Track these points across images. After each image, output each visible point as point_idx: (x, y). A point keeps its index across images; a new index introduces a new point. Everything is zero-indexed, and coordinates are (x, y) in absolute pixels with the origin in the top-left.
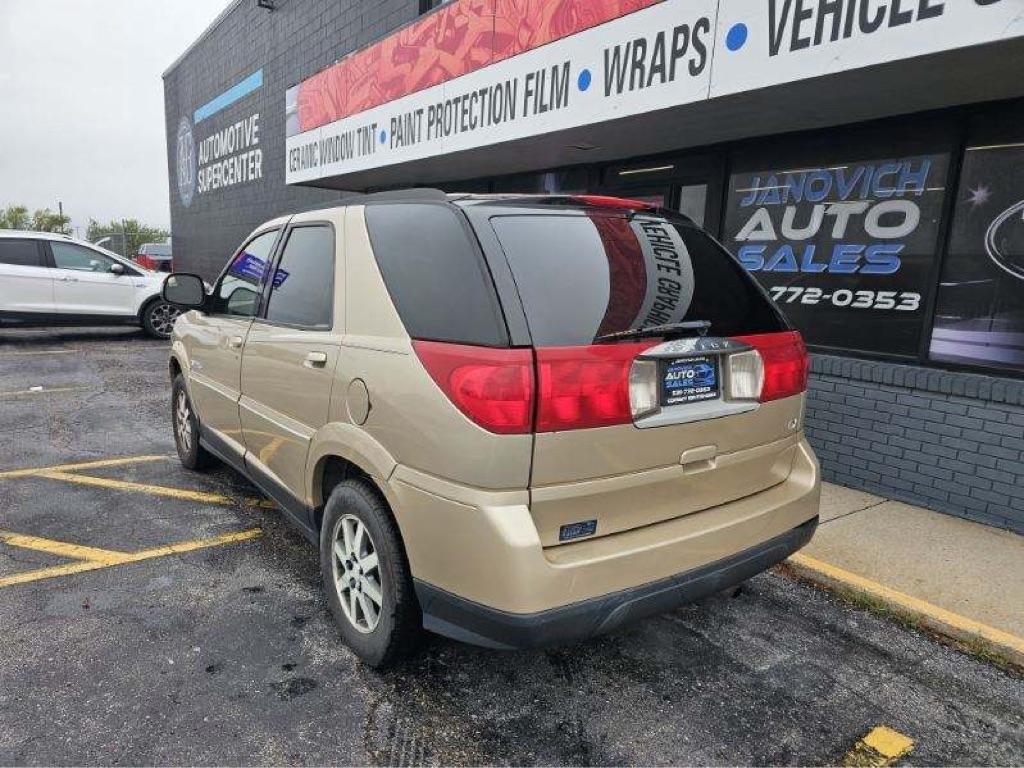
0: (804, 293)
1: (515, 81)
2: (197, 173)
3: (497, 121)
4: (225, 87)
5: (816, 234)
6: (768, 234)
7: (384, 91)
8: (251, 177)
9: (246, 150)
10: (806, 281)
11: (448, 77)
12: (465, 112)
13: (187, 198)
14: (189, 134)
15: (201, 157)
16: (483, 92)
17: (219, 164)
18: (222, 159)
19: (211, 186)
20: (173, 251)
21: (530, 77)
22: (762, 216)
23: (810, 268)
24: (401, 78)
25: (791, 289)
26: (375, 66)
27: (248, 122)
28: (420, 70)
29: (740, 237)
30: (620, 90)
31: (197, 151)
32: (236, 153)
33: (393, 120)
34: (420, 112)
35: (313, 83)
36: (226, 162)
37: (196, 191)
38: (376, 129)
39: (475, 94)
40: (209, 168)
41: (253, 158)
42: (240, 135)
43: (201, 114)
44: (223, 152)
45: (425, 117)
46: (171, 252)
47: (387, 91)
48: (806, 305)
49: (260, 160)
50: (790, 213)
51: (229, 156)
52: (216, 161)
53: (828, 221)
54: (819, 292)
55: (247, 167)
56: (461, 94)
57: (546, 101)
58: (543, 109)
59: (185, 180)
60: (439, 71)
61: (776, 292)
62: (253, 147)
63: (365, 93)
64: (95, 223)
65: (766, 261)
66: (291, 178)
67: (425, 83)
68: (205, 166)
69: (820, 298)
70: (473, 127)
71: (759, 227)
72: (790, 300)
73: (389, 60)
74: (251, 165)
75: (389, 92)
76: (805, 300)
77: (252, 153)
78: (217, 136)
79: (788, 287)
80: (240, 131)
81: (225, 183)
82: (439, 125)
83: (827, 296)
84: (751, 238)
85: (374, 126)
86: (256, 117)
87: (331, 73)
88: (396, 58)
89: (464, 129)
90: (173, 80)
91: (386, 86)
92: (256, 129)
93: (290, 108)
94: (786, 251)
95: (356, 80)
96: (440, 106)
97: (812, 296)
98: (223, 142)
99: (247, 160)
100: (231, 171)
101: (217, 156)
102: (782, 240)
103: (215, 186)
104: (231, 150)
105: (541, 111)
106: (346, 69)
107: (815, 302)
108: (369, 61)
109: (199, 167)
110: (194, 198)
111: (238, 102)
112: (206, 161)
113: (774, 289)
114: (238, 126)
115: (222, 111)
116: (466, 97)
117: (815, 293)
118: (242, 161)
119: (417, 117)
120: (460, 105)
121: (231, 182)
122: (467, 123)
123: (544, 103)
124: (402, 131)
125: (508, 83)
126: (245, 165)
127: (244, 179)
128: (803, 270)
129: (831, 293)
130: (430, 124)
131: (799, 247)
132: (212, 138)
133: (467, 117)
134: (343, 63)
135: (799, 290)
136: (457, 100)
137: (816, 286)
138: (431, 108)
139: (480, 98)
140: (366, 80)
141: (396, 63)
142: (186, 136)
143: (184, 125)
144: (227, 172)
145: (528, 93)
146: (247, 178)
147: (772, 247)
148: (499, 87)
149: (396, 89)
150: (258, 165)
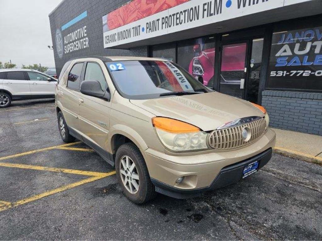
0: (304, 72)
1: (199, 6)
2: (64, 48)
3: (191, 21)
4: (72, 18)
5: (308, 52)
6: (289, 53)
7: (143, 14)
8: (85, 47)
9: (82, 38)
10: (304, 68)
11: (170, 7)
12: (177, 19)
13: (61, 56)
14: (60, 34)
15: (65, 42)
16: (185, 11)
17: (72, 44)
18: (73, 42)
19: (69, 51)
20: (57, 73)
21: (205, 4)
22: (286, 47)
23: (305, 63)
24: (150, 9)
25: (298, 71)
26: (139, 6)
27: (82, 29)
28: (158, 5)
29: (277, 55)
30: (244, 6)
31: (64, 39)
32: (79, 39)
33: (147, 23)
34: (158, 20)
35: (113, 13)
36: (75, 43)
37: (64, 53)
38: (140, 27)
39: (181, 12)
40: (69, 45)
41: (85, 41)
42: (80, 34)
43: (64, 27)
44: (74, 39)
45: (160, 22)
46: (56, 74)
47: (144, 14)
48: (304, 76)
49: (88, 42)
50: (297, 46)
51: (76, 40)
52: (71, 42)
53: (313, 48)
54: (310, 72)
55: (83, 44)
56: (175, 12)
57: (212, 12)
58: (211, 15)
59: (59, 49)
60: (166, 5)
61: (292, 73)
62: (84, 37)
63: (134, 15)
64: (24, 66)
65: (288, 62)
66: (106, 46)
67: (160, 10)
68: (66, 44)
69: (310, 74)
70: (181, 23)
71: (285, 51)
72: (298, 75)
73: (145, 3)
74: (84, 43)
75: (145, 14)
76: (304, 75)
77: (84, 39)
78: (71, 34)
79: (297, 71)
80: (79, 32)
81: (75, 50)
82: (167, 24)
83: (313, 73)
84: (281, 55)
85: (139, 26)
86: (85, 27)
87: (121, 9)
88: (148, 2)
89: (177, 24)
90: (53, 17)
91: (144, 12)
92: (85, 31)
93: (104, 23)
94: (296, 59)
95: (131, 11)
96: (167, 17)
97: (307, 73)
98: (73, 36)
99: (83, 41)
100: (77, 45)
101: (71, 41)
102: (294, 55)
103: (71, 51)
104: (76, 38)
105: (210, 16)
106: (127, 7)
107: (309, 75)
108: (136, 4)
109: (64, 45)
110: (63, 55)
111: (78, 22)
112: (67, 43)
113: (291, 72)
114: (78, 30)
115: (72, 26)
116: (178, 13)
117: (308, 72)
118: (81, 42)
119: (157, 22)
120: (175, 16)
121: (77, 49)
122: (178, 22)
123: (211, 13)
124: (151, 27)
125: (195, 7)
126: (82, 44)
127: (82, 48)
128: (303, 65)
129: (315, 72)
130: (163, 23)
131: (301, 57)
132: (69, 35)
133: (178, 20)
134: (126, 5)
135: (302, 72)
136: (174, 15)
137: (308, 70)
138: (163, 18)
139: (184, 13)
140: (135, 11)
141: (147, 4)
142: (59, 34)
143: (58, 31)
144: (75, 46)
145: (204, 10)
146: (83, 47)
147: (290, 58)
148: (192, 9)
149: (148, 13)
150: (87, 43)
